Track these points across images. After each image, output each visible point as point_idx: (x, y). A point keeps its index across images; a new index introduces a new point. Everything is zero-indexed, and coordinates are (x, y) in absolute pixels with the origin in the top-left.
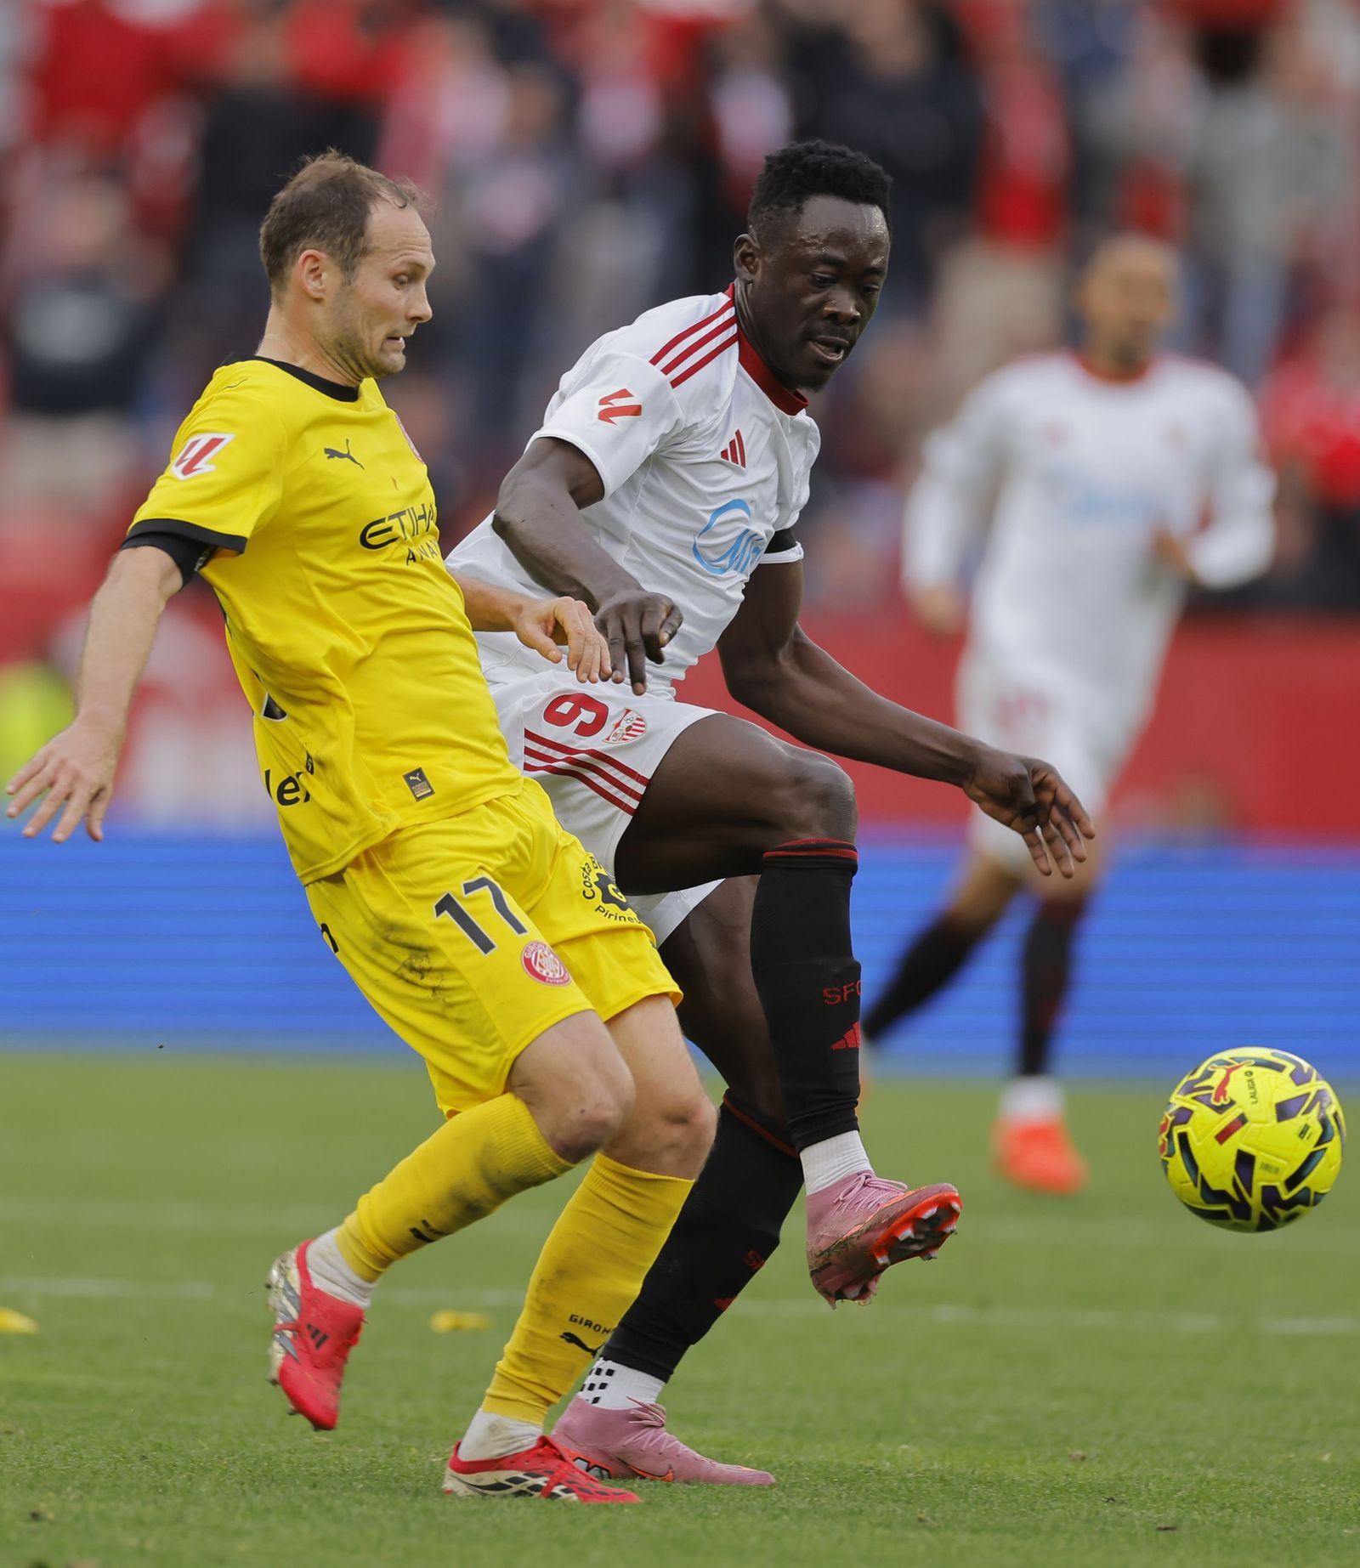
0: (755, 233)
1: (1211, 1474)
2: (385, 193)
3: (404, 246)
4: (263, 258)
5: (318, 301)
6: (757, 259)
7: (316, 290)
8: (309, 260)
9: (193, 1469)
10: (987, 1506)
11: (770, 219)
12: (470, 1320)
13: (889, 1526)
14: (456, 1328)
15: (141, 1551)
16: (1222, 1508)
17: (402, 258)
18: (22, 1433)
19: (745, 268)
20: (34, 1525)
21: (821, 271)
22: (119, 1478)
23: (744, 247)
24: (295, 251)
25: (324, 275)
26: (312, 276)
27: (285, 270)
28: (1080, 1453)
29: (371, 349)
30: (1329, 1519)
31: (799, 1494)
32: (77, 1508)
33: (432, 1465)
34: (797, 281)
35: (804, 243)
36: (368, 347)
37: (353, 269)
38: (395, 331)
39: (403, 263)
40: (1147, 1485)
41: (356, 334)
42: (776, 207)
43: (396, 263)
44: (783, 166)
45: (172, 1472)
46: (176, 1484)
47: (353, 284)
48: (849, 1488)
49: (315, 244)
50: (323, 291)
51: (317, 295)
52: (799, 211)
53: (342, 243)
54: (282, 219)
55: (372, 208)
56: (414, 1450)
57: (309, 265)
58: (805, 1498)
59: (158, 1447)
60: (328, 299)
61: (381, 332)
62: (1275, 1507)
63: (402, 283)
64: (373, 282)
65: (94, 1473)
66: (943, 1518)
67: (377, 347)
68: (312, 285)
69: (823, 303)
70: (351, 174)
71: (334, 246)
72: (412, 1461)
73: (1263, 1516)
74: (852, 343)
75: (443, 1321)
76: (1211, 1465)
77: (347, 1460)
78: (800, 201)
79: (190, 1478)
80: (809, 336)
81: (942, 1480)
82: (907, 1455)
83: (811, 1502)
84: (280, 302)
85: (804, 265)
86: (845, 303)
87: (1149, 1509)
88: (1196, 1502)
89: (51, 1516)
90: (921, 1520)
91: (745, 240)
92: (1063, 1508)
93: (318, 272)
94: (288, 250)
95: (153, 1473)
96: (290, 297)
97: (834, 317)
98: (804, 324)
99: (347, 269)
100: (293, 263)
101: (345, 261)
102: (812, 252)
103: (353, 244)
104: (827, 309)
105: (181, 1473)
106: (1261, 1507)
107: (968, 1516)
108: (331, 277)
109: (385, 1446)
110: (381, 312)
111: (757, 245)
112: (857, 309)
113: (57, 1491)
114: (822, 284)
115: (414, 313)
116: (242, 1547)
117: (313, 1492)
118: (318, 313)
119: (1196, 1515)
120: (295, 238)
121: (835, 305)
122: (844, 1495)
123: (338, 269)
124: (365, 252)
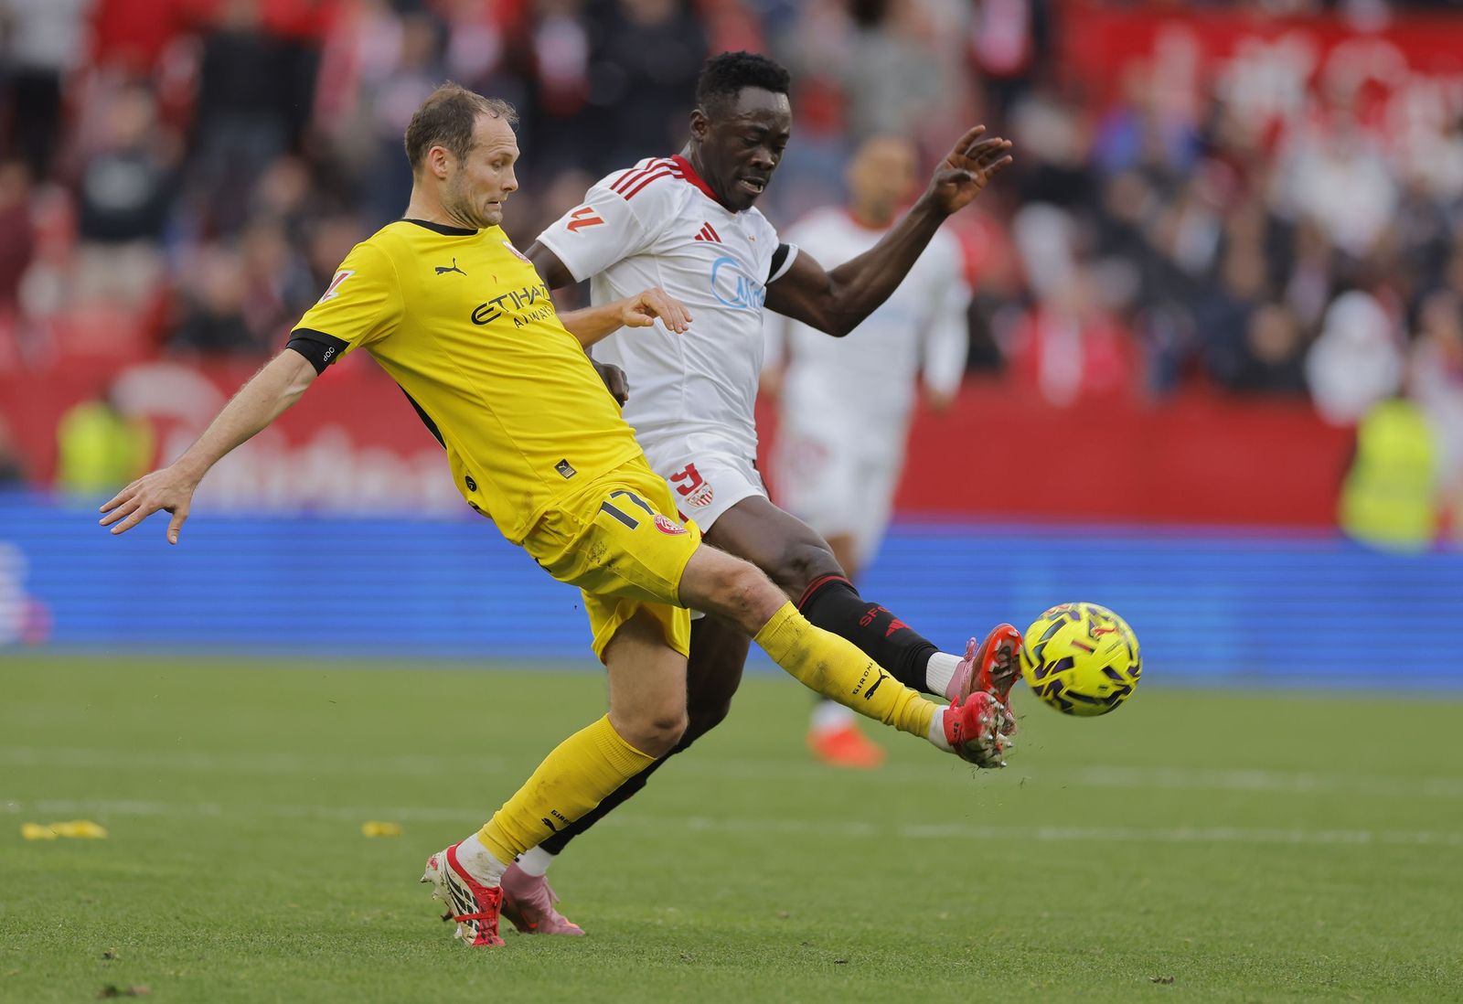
0: (704, 109)
1: (870, 927)
2: (484, 108)
3: (498, 142)
4: (408, 153)
5: (443, 179)
6: (706, 127)
7: (441, 172)
8: (436, 153)
9: (210, 925)
10: (725, 948)
11: (717, 101)
12: (389, 829)
13: (661, 961)
14: (380, 835)
15: (177, 978)
16: (877, 948)
17: (497, 151)
18: (98, 902)
19: (697, 132)
20: (107, 962)
21: (752, 137)
22: (162, 931)
23: (697, 118)
24: (427, 148)
25: (446, 163)
26: (438, 163)
27: (423, 161)
28: (784, 913)
29: (477, 209)
30: (946, 955)
31: (603, 941)
32: (134, 951)
33: (365, 922)
34: (733, 142)
35: (741, 118)
36: (475, 210)
37: (465, 158)
38: (494, 198)
39: (497, 154)
40: (828, 934)
41: (466, 200)
42: (720, 93)
43: (493, 154)
44: (723, 66)
45: (195, 927)
46: (199, 935)
47: (465, 168)
48: (635, 937)
49: (440, 143)
50: (446, 173)
51: (441, 175)
52: (737, 97)
53: (457, 142)
54: (418, 127)
55: (476, 119)
56: (353, 913)
57: (436, 156)
58: (606, 943)
59: (187, 911)
60: (449, 179)
61: (483, 199)
62: (911, 948)
63: (498, 167)
64: (478, 166)
65: (146, 928)
66: (697, 956)
67: (481, 209)
68: (438, 169)
69: (751, 155)
70: (461, 96)
71: (452, 144)
72: (352, 920)
73: (904, 954)
74: (768, 181)
75: (370, 829)
76: (869, 920)
77: (309, 919)
78: (737, 90)
79: (208, 931)
80: (739, 177)
81: (696, 931)
82: (672, 915)
83: (611, 946)
84: (419, 181)
85: (741, 132)
86: (766, 156)
87: (830, 950)
88: (860, 945)
89: (118, 956)
90: (682, 957)
91: (697, 114)
92: (774, 949)
93: (442, 161)
94: (423, 147)
95: (184, 928)
96: (425, 177)
97: (758, 164)
98: (736, 168)
99: (461, 158)
100: (426, 156)
101: (459, 153)
102: (746, 123)
103: (464, 142)
104: (755, 159)
105: (202, 928)
106: (902, 948)
107: (713, 953)
108: (450, 165)
109: (334, 910)
110: (485, 185)
111: (706, 117)
112: (773, 160)
113: (121, 940)
114: (751, 144)
115: (506, 185)
116: (243, 975)
117: (289, 940)
118: (443, 187)
119: (860, 954)
120: (427, 139)
121: (758, 157)
122: (632, 941)
123: (455, 158)
124: (472, 147)
